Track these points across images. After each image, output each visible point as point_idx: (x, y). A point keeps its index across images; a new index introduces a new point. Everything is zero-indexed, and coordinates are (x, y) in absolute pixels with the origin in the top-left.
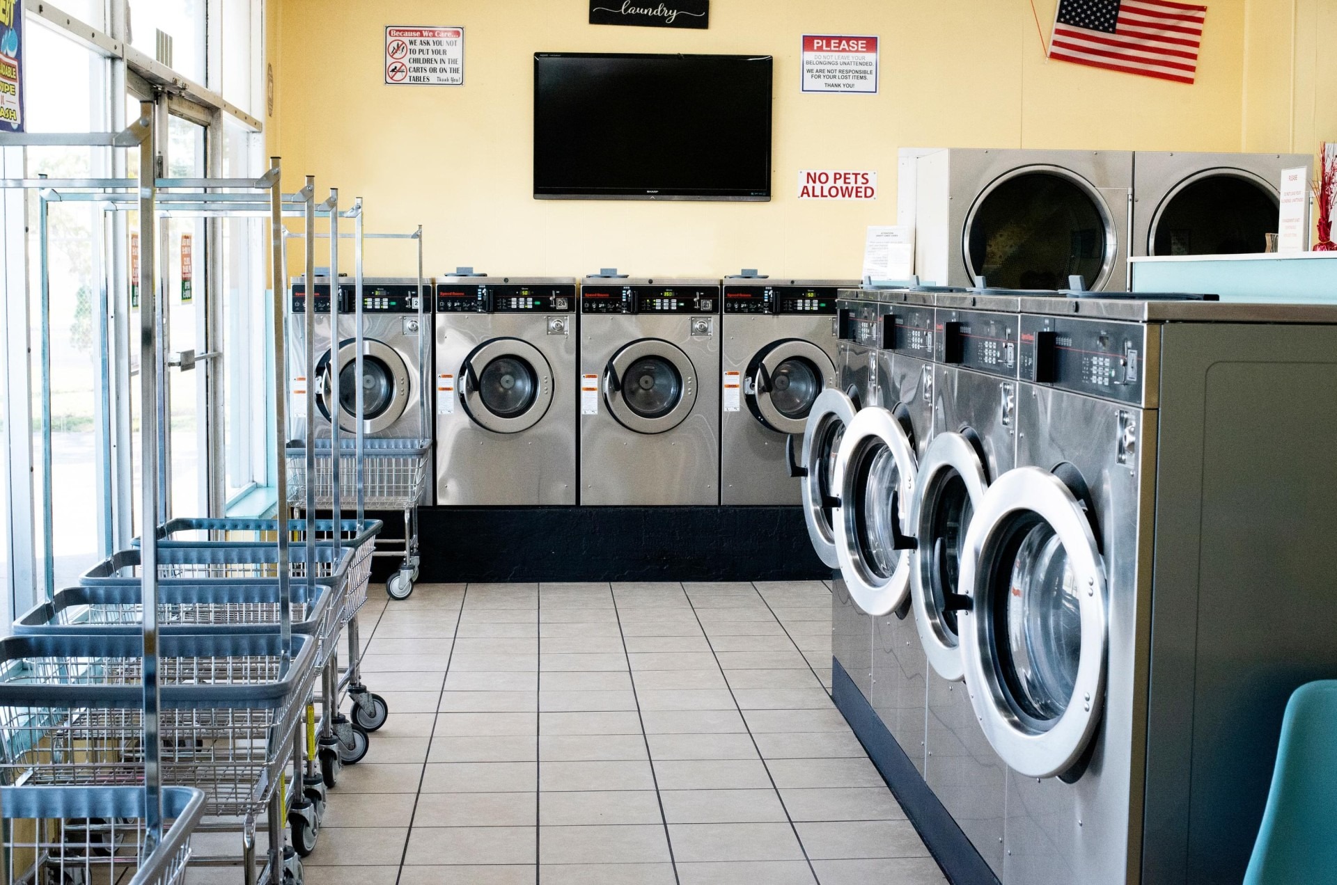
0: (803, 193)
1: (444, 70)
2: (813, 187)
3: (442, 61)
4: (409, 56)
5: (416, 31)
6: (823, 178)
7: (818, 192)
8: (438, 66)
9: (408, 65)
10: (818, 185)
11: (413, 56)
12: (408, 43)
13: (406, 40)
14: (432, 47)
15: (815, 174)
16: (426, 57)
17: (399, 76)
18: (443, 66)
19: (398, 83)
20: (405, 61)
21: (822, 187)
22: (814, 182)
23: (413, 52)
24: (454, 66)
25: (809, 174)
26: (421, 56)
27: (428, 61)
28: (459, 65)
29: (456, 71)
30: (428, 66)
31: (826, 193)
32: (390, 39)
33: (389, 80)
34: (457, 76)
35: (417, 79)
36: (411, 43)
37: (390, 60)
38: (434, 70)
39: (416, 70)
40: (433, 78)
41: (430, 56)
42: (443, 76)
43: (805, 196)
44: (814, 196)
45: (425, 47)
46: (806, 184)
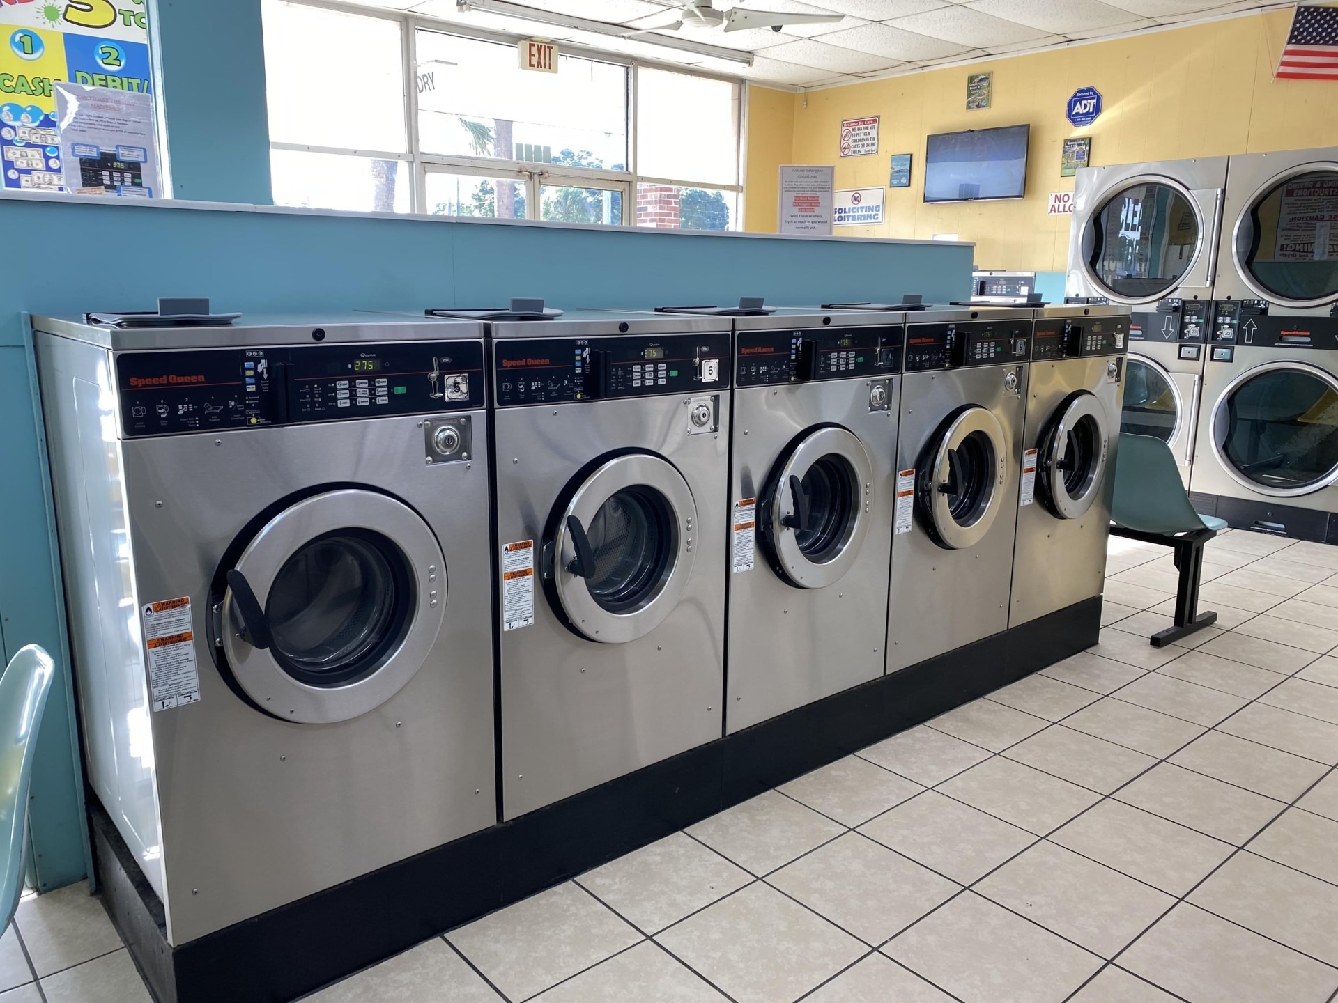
0: (1052, 210)
1: (868, 145)
2: (1059, 206)
3: (868, 139)
4: (852, 138)
5: (856, 122)
6: (1066, 198)
7: (1061, 209)
8: (865, 143)
9: (851, 144)
10: (1062, 204)
11: (854, 138)
12: (851, 130)
13: (851, 129)
14: (863, 131)
15: (1061, 195)
16: (860, 138)
17: (847, 151)
18: (868, 142)
19: (846, 156)
20: (850, 142)
21: (1065, 205)
22: (1060, 202)
23: (854, 135)
24: (873, 142)
25: (1056, 196)
26: (857, 138)
27: (860, 140)
28: (876, 141)
29: (874, 144)
30: (860, 143)
31: (1067, 209)
32: (843, 129)
33: (842, 155)
34: (874, 148)
35: (855, 152)
36: (853, 130)
37: (843, 142)
38: (863, 146)
39: (855, 147)
40: (862, 150)
41: (862, 137)
42: (867, 149)
43: (1053, 212)
44: (1059, 212)
45: (859, 132)
46: (1054, 204)
